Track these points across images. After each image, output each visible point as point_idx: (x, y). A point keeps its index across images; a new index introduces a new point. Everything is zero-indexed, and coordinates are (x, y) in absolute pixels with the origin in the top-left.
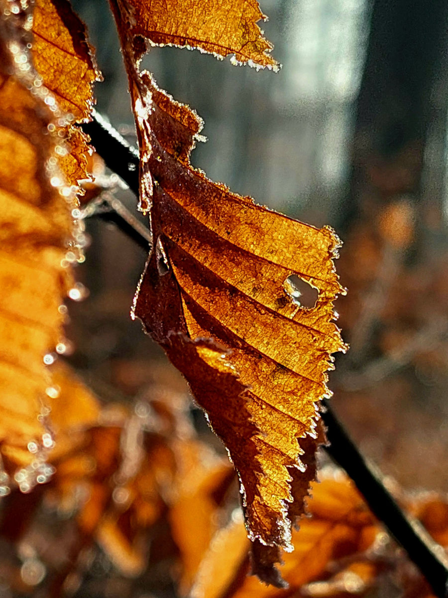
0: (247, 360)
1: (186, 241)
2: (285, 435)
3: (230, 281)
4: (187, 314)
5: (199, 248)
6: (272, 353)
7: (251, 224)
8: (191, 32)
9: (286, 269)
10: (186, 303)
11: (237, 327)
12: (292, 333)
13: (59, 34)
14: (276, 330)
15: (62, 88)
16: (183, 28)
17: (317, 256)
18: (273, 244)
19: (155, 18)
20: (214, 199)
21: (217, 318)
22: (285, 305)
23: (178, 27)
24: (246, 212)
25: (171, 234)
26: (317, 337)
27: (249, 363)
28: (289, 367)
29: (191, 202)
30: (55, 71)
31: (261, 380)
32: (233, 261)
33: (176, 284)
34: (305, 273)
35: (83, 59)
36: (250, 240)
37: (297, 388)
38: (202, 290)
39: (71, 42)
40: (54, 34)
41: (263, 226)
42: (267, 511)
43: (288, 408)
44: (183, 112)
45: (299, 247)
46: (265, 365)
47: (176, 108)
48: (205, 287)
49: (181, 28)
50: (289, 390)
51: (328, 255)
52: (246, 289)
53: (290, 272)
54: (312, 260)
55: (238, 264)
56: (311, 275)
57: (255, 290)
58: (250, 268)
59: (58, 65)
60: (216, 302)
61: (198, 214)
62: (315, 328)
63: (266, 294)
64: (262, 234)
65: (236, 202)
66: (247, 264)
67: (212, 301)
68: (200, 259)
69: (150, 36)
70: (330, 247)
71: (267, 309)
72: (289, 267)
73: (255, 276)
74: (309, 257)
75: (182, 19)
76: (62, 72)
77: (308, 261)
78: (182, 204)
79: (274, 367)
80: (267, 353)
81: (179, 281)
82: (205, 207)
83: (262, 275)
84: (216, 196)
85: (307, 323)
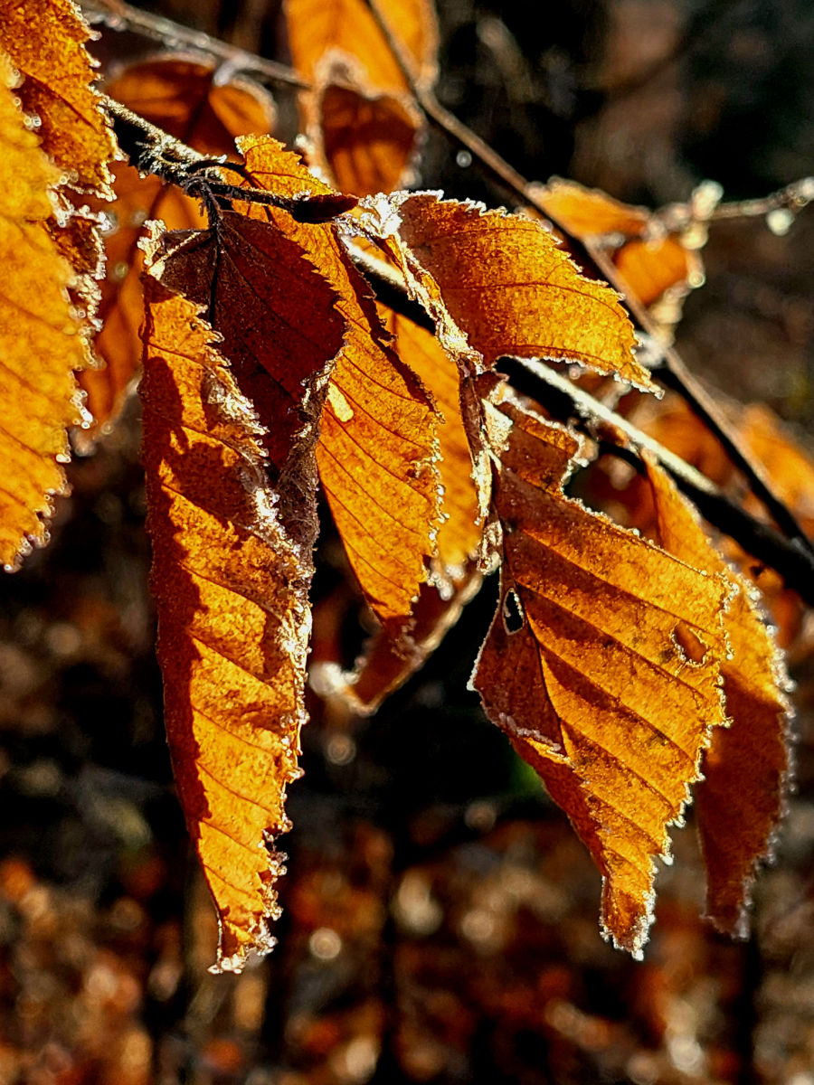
0: (618, 725)
1: (549, 588)
2: (654, 817)
3: (605, 630)
4: (547, 673)
5: (566, 594)
6: (651, 718)
7: (634, 563)
8: (569, 345)
9: (674, 616)
10: (547, 661)
11: (610, 684)
12: (674, 693)
13: (393, 379)
14: (656, 689)
15: (403, 430)
16: (559, 340)
17: (708, 606)
18: (660, 588)
19: (525, 331)
20: (591, 533)
21: (587, 674)
22: (670, 660)
23: (553, 339)
24: (629, 548)
25: (529, 583)
26: (700, 702)
27: (620, 728)
28: (668, 734)
29: (560, 539)
30: (393, 415)
31: (635, 748)
32: (610, 606)
33: (533, 641)
34: (694, 623)
35: (422, 402)
36: (633, 582)
37: (671, 762)
38: (567, 645)
39: (406, 387)
40: (388, 379)
41: (648, 566)
42: (629, 903)
43: (661, 784)
44: (557, 433)
45: (688, 594)
46: (641, 730)
47: (549, 429)
48: (571, 640)
49: (556, 340)
50: (664, 763)
51: (719, 605)
52: (625, 639)
53: (678, 620)
54: (702, 609)
55: (615, 611)
56: (700, 626)
57: (636, 640)
58: (630, 615)
59: (395, 408)
60: (586, 657)
61: (569, 554)
62: (700, 690)
63: (649, 645)
64: (647, 575)
65: (619, 536)
66: (627, 610)
67: (580, 656)
68: (568, 607)
69: (519, 352)
70: (722, 597)
71: (649, 664)
72: (678, 614)
73: (637, 624)
74: (699, 605)
75: (557, 331)
76: (401, 415)
77: (697, 610)
78: (547, 544)
79: (650, 733)
80: (646, 717)
81: (537, 636)
82: (577, 544)
83: (645, 622)
84: (594, 530)
85: (692, 684)
